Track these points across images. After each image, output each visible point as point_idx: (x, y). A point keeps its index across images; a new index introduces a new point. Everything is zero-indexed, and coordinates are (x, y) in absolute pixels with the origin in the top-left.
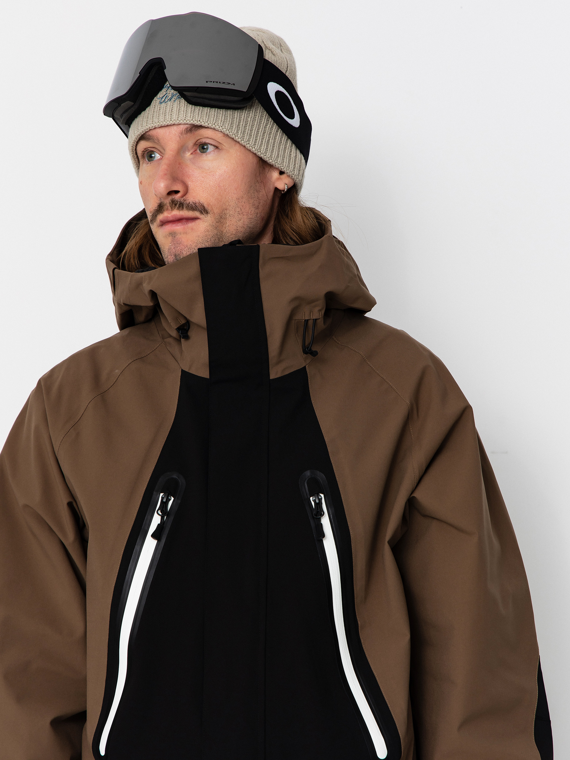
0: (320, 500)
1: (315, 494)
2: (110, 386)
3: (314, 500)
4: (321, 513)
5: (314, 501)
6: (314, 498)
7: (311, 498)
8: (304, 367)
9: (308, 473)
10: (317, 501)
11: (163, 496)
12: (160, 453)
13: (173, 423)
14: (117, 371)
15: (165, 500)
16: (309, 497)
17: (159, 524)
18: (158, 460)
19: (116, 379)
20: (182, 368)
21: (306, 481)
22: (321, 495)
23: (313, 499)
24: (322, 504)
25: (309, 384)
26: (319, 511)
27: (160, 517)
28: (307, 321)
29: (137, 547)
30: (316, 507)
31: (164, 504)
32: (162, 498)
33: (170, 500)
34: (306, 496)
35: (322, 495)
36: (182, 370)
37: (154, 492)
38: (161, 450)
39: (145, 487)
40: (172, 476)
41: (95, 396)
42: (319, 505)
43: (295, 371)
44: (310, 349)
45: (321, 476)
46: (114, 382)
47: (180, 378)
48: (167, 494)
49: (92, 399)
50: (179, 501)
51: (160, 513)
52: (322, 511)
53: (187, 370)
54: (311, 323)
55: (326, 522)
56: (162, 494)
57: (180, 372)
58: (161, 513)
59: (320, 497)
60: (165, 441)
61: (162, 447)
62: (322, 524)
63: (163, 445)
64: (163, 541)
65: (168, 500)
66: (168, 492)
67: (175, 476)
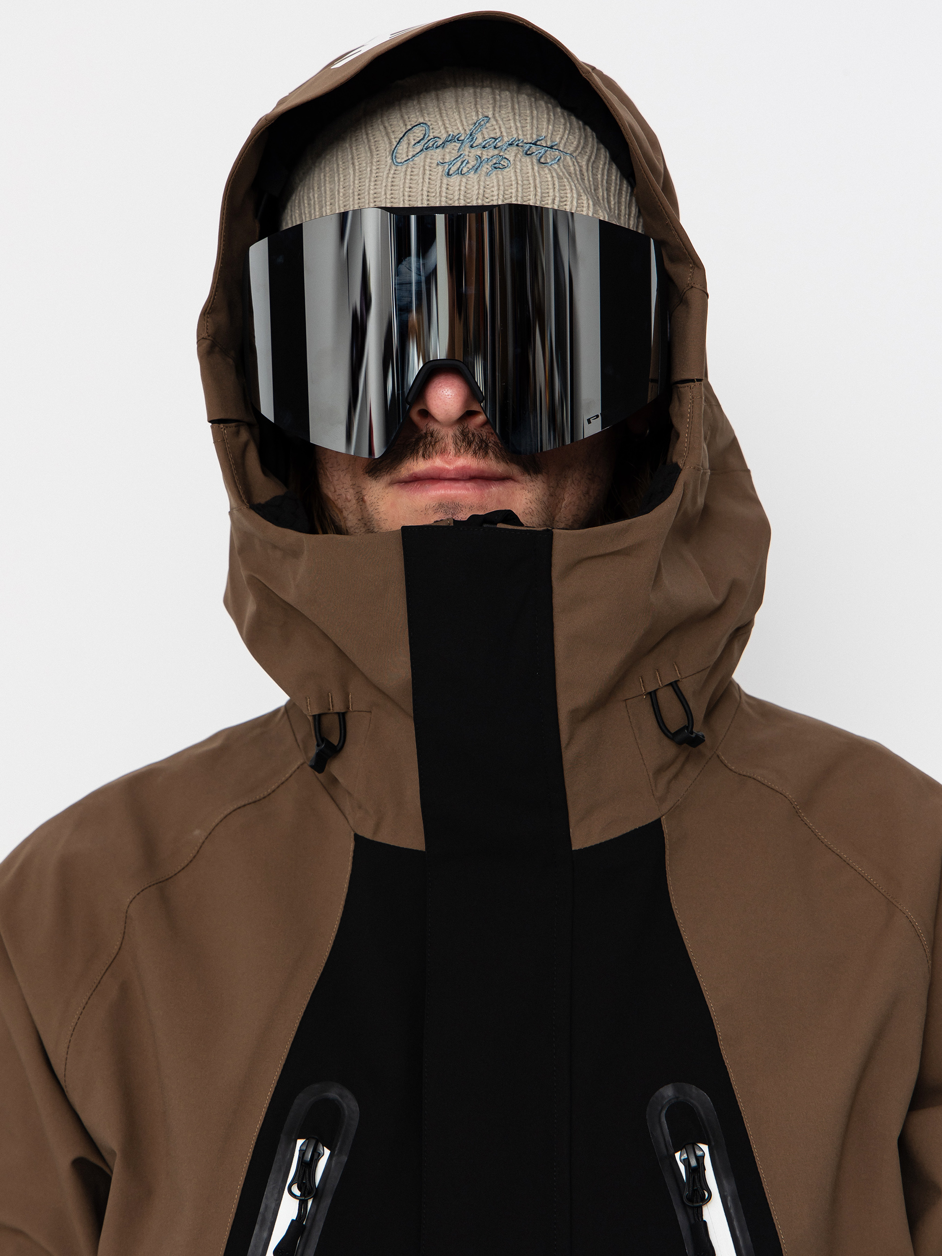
0: (700, 1160)
1: (687, 1142)
2: (180, 868)
3: (684, 1159)
4: (700, 1196)
5: (686, 1162)
6: (685, 1156)
7: (677, 1155)
8: (657, 820)
9: (668, 1092)
10: (693, 1163)
11: (304, 1147)
12: (294, 1033)
13: (328, 960)
14: (197, 832)
15: (308, 1156)
16: (671, 1152)
17: (293, 1221)
18: (290, 1050)
19: (194, 852)
20: (355, 831)
21: (664, 1112)
22: (702, 1146)
23: (682, 1158)
24: (705, 1169)
25: (667, 862)
26: (696, 1189)
27: (296, 1203)
30: (691, 1179)
31: (307, 1167)
32: (302, 1153)
33: (321, 1155)
34: (665, 1151)
35: (705, 1148)
36: (356, 836)
37: (283, 1136)
38: (297, 1026)
39: (260, 1123)
40: (324, 1094)
41: (143, 888)
42: (697, 1172)
43: (636, 829)
45: (701, 1099)
46: (189, 859)
47: (351, 854)
48: (313, 1142)
49: (137, 893)
50: (345, 1158)
51: (296, 1190)
52: (704, 1187)
53: (368, 835)
55: (712, 1213)
56: (300, 1142)
57: (352, 839)
58: (299, 1188)
59: (699, 1153)
60: (306, 1003)
61: (300, 1018)
62: (705, 1222)
63: (301, 1014)
65: (315, 1157)
66: (316, 1138)
67: (332, 1094)
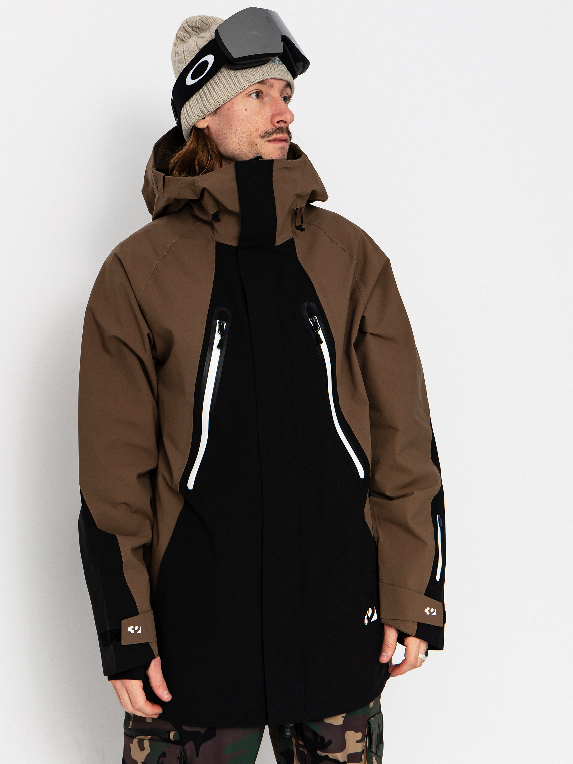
0: (315, 320)
1: (312, 317)
5: (312, 321)
6: (312, 319)
7: (310, 319)
8: (293, 238)
9: (306, 304)
11: (220, 322)
15: (221, 324)
16: (308, 318)
17: (220, 340)
19: (168, 250)
20: (216, 241)
21: (305, 309)
22: (316, 317)
24: (317, 322)
25: (296, 248)
26: (316, 328)
28: (297, 209)
29: (208, 355)
30: (314, 325)
31: (221, 327)
33: (224, 324)
37: (213, 320)
39: (207, 317)
40: (222, 309)
42: (315, 323)
43: (288, 240)
44: (301, 227)
45: (313, 306)
46: (167, 252)
47: (215, 247)
50: (230, 324)
51: (219, 332)
53: (220, 241)
54: (299, 210)
55: (320, 332)
56: (218, 321)
57: (215, 243)
62: (319, 335)
64: (224, 350)
66: (221, 319)
67: (224, 309)
